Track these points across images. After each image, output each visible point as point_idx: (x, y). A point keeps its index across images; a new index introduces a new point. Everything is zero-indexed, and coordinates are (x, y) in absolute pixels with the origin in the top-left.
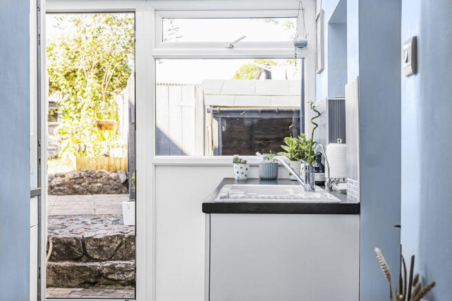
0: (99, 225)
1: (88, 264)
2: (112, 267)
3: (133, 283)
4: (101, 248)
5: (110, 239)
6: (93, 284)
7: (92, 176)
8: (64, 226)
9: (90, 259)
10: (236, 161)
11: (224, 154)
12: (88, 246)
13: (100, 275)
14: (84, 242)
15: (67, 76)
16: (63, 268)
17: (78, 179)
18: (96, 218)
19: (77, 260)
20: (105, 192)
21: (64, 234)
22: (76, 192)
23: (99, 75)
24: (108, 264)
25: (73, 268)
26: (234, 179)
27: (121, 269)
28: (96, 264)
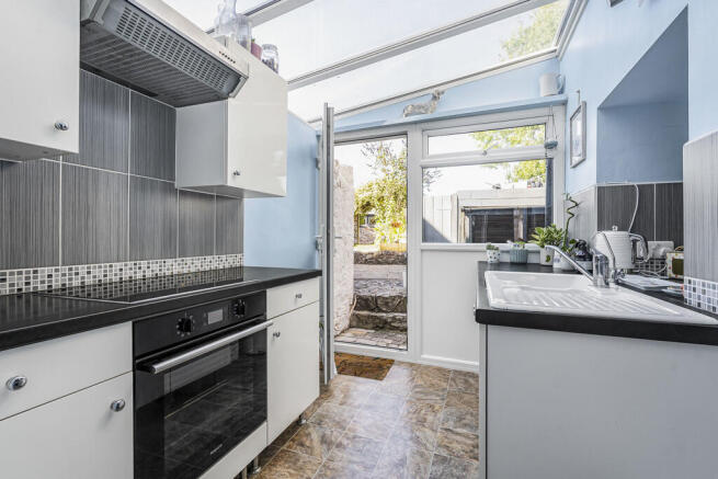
0: (388, 286)
1: (379, 315)
2: (394, 318)
3: (405, 330)
4: (387, 304)
5: (393, 298)
6: (382, 328)
7: (389, 254)
8: (366, 286)
9: (380, 311)
10: (489, 248)
11: (474, 242)
12: (379, 302)
13: (386, 322)
14: (377, 298)
15: (379, 200)
16: (362, 316)
17: (380, 256)
18: (387, 281)
19: (372, 310)
20: (396, 263)
21: (365, 293)
22: (379, 263)
23: (396, 198)
24: (391, 315)
25: (369, 317)
26: (486, 262)
27: (399, 320)
28: (384, 314)
